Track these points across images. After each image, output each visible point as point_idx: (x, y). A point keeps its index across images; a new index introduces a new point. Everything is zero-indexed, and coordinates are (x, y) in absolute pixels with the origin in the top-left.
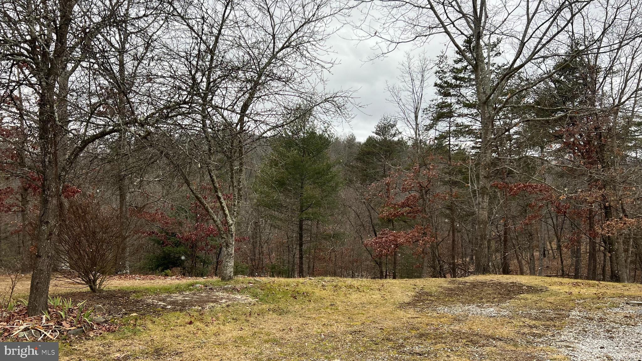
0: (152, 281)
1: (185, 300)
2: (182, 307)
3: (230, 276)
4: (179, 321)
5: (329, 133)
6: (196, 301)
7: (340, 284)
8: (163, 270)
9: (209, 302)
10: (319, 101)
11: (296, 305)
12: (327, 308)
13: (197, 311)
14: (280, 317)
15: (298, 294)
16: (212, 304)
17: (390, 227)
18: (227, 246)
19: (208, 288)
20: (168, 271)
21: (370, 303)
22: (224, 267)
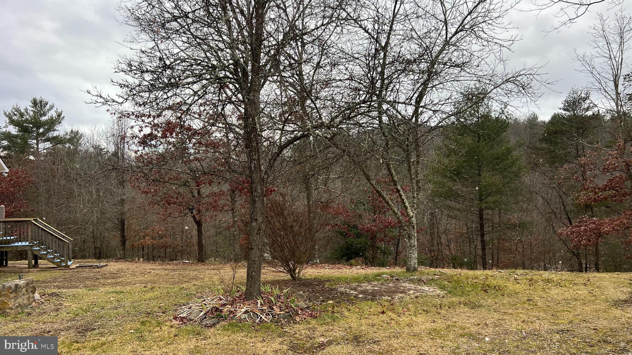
0: (340, 270)
1: (375, 289)
2: (373, 296)
3: (415, 268)
4: (372, 310)
5: (506, 114)
6: (385, 292)
7: (535, 278)
8: (348, 260)
9: (397, 292)
10: (499, 83)
11: (488, 299)
12: (524, 303)
13: (387, 301)
14: (472, 311)
15: (489, 287)
16: (400, 295)
17: (588, 214)
18: (410, 238)
19: (394, 278)
20: (353, 261)
21: (576, 300)
22: (408, 258)
